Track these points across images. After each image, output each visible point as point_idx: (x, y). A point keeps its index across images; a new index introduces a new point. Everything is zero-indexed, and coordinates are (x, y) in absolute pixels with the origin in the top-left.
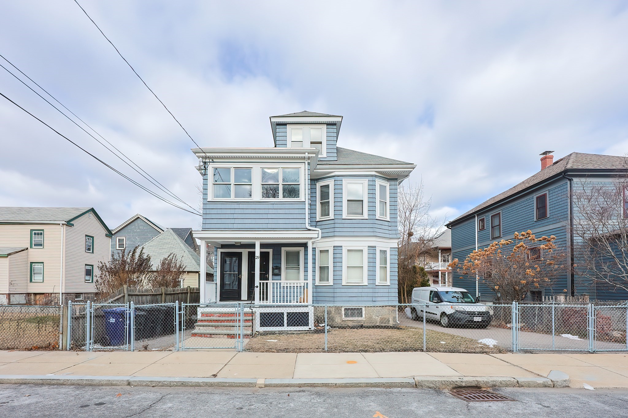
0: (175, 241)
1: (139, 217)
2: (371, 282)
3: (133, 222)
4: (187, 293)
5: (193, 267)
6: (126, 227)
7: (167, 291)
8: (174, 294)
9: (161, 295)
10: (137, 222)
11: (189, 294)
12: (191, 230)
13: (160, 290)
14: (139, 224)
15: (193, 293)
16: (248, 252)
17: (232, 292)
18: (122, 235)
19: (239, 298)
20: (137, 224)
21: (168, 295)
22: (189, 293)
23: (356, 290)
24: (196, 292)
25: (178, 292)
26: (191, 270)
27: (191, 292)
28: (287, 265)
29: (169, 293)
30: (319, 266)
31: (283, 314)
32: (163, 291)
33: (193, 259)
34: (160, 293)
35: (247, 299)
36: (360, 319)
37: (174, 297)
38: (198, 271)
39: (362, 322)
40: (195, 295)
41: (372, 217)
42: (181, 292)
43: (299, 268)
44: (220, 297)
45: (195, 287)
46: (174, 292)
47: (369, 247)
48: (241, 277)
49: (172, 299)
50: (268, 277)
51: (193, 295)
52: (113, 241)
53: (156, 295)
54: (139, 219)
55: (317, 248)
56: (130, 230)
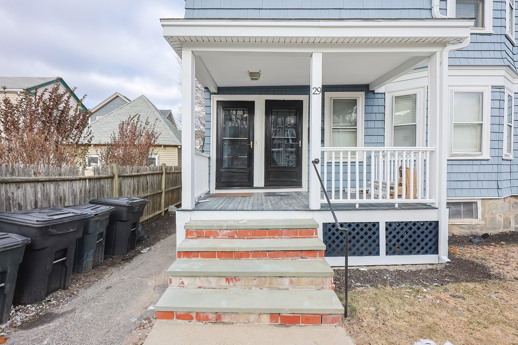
0: (149, 109)
1: (118, 96)
2: (496, 153)
3: (112, 101)
4: (162, 174)
5: (171, 140)
6: (106, 105)
7: (124, 171)
8: (138, 176)
9: (112, 178)
10: (116, 101)
11: (164, 175)
12: (170, 112)
13: (109, 170)
14: (118, 103)
15: (170, 173)
16: (266, 100)
17: (237, 174)
18: (102, 114)
19: (249, 184)
20: (116, 103)
21: (126, 178)
22: (164, 173)
23: (469, 169)
24: (174, 173)
25: (145, 173)
26: (167, 144)
27: (168, 173)
28: (336, 124)
29: (128, 174)
30: (394, 125)
31: (375, 225)
32: (115, 171)
33: (171, 131)
34: (110, 174)
35: (263, 186)
36: (473, 221)
37: (138, 181)
38: (176, 144)
39: (477, 228)
40: (173, 176)
41: (499, 31)
42: (151, 172)
43: (356, 129)
44: (216, 182)
45: (174, 165)
46: (138, 173)
47: (493, 87)
48: (253, 146)
49: (134, 184)
50: (300, 146)
51: (170, 177)
52: (93, 119)
53: (99, 179)
54: (118, 98)
55: (388, 93)
56: (110, 109)
